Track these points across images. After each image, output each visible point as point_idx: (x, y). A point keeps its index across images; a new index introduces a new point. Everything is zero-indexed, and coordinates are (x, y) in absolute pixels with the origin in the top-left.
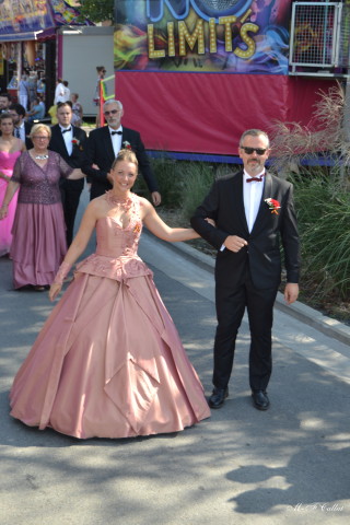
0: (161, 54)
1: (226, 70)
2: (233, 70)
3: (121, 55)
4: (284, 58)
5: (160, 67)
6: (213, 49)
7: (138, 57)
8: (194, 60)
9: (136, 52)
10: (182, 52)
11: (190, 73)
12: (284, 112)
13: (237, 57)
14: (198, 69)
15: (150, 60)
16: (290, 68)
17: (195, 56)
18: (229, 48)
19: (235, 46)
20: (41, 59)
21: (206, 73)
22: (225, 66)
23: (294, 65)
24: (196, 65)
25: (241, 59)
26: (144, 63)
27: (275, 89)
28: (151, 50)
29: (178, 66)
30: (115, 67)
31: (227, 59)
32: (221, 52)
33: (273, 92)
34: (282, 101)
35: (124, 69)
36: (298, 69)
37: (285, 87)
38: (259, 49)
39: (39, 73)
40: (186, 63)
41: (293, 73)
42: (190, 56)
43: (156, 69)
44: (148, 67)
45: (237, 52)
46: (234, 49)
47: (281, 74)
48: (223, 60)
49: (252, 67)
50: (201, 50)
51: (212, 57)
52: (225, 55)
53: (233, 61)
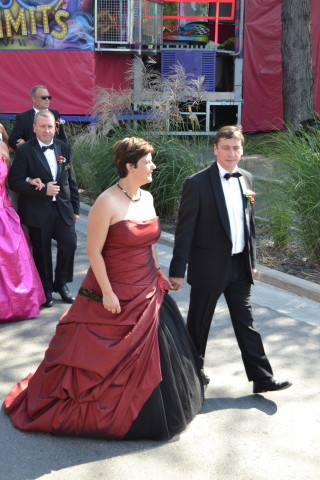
1: (45, 48)
2: (50, 48)
4: (91, 38)
6: (34, 32)
8: (19, 41)
10: (9, 34)
11: (16, 51)
12: (93, 80)
13: (53, 37)
14: (23, 48)
16: (96, 45)
17: (20, 37)
18: (47, 30)
21: (30, 51)
22: (44, 45)
23: (99, 42)
24: (21, 45)
25: (57, 40)
27: (86, 62)
29: (6, 45)
31: (46, 39)
32: (40, 33)
33: (83, 65)
34: (91, 71)
36: (103, 45)
37: (93, 60)
38: (71, 31)
40: (12, 43)
41: (98, 49)
42: (16, 37)
45: (53, 33)
46: (50, 31)
47: (89, 50)
48: (43, 40)
49: (66, 45)
50: (24, 33)
51: (34, 37)
52: (43, 36)
53: (50, 41)
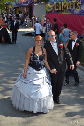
0: (57, 9)
3: (48, 10)
5: (57, 13)
6: (70, 8)
7: (52, 10)
8: (66, 11)
9: (51, 9)
10: (63, 9)
11: (64, 14)
13: (76, 10)
14: (66, 13)
15: (55, 11)
17: (66, 10)
18: (74, 8)
19: (75, 8)
20: (28, 11)
21: (68, 14)
22: (73, 13)
24: (66, 12)
26: (53, 11)
28: (55, 8)
29: (61, 12)
30: (46, 13)
31: (74, 11)
32: (72, 9)
35: (48, 13)
38: (82, 9)
39: (28, 14)
40: (63, 12)
42: (65, 10)
43: (56, 13)
44: (54, 13)
45: (76, 9)
48: (73, 11)
49: (80, 13)
50: (67, 9)
51: (70, 10)
52: (73, 10)
53: (75, 11)
